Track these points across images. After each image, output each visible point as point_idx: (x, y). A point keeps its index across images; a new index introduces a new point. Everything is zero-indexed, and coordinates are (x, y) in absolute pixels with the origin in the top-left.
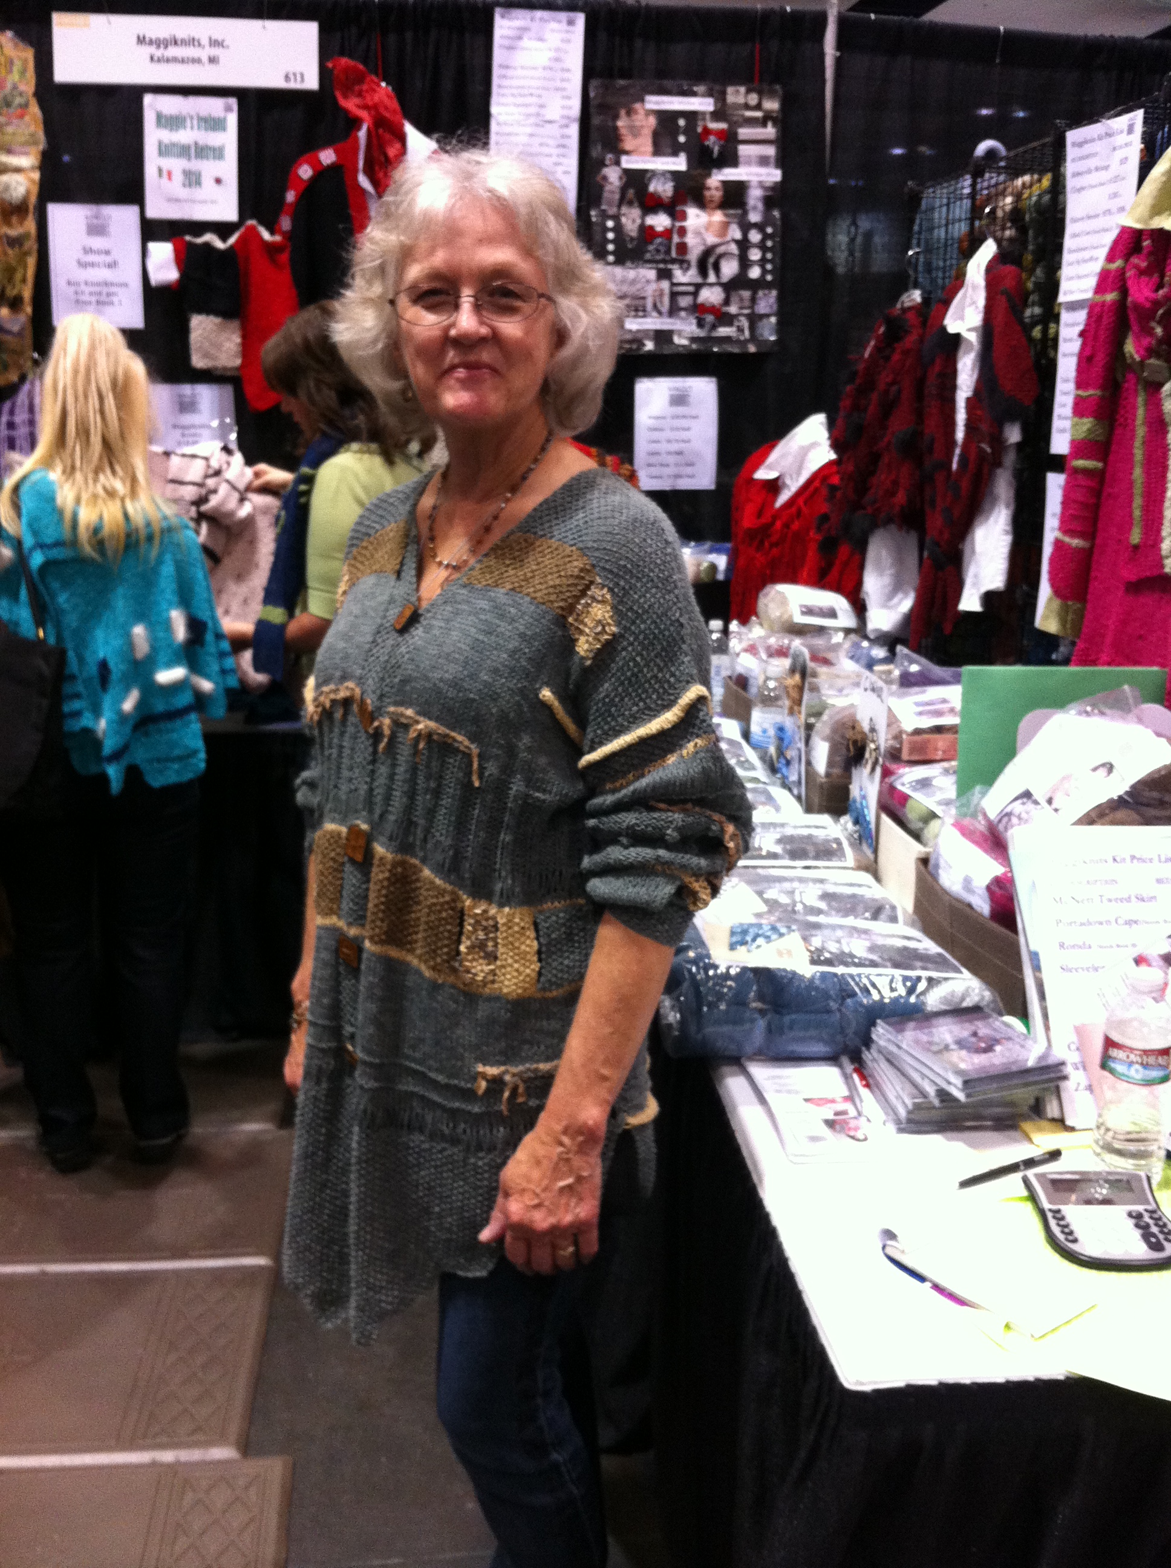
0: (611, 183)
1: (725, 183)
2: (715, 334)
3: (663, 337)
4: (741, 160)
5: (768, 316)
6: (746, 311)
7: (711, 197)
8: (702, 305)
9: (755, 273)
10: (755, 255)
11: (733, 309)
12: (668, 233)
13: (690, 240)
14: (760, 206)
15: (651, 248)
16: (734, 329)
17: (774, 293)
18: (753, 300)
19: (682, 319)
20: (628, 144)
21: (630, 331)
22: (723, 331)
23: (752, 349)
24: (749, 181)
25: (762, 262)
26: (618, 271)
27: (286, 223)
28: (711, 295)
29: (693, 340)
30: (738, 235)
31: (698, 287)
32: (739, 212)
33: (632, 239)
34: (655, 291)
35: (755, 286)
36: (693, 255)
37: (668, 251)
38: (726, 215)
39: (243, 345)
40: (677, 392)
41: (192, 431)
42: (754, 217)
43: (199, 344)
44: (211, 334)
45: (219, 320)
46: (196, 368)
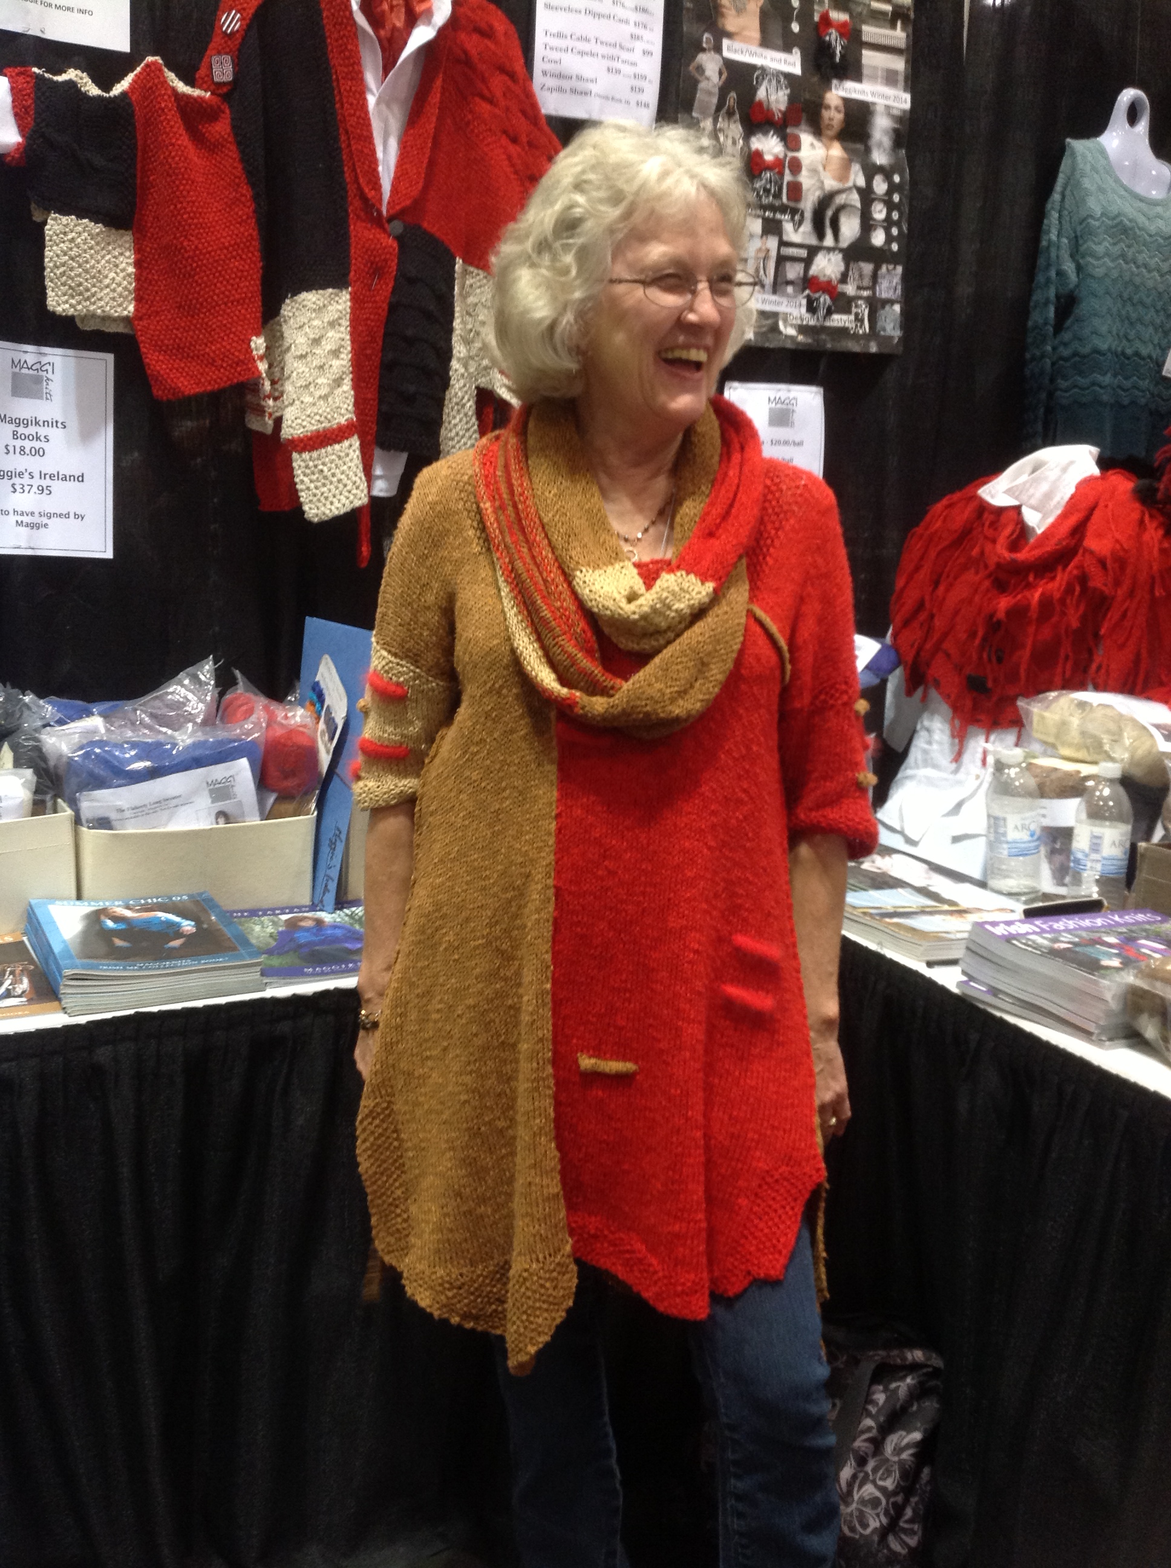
0: (708, 79)
1: (846, 101)
2: (828, 324)
3: (766, 322)
4: (865, 71)
5: (891, 302)
6: (865, 293)
7: (831, 119)
8: (815, 278)
9: (878, 238)
10: (879, 212)
11: (850, 289)
12: (778, 165)
13: (805, 180)
14: (887, 142)
15: (757, 184)
16: (852, 317)
17: (899, 269)
18: (875, 277)
19: (788, 296)
20: (731, 23)
22: (839, 320)
23: (873, 348)
24: (874, 104)
25: (888, 223)
27: (223, 69)
28: (827, 266)
29: (802, 329)
30: (861, 182)
32: (860, 147)
34: (760, 250)
35: (879, 257)
36: (808, 204)
37: (778, 195)
38: (845, 149)
39: (138, 278)
40: (779, 406)
41: (32, 430)
42: (880, 158)
43: (62, 269)
44: (85, 251)
45: (98, 228)
46: (54, 313)
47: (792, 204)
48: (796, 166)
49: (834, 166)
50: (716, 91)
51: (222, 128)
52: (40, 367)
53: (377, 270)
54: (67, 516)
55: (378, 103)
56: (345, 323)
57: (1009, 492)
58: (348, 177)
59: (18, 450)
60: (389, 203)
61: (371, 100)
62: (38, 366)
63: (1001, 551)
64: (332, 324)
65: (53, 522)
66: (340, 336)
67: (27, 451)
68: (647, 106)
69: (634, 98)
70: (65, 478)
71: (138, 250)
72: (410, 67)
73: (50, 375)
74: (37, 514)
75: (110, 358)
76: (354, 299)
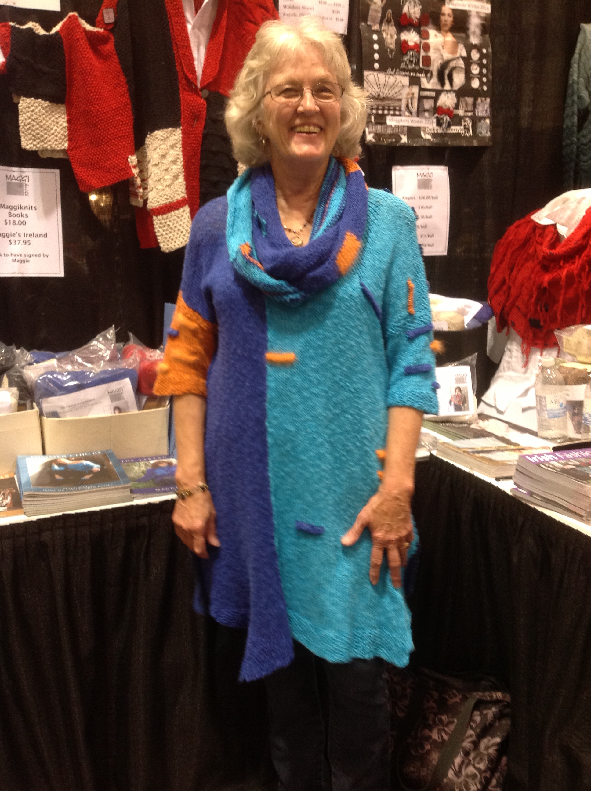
0: (375, 3)
1: (454, 11)
2: (449, 131)
3: (413, 132)
5: (484, 118)
6: (469, 114)
7: (446, 21)
8: (440, 107)
9: (475, 84)
10: (475, 70)
11: (461, 112)
12: (417, 47)
13: (432, 54)
14: (478, 31)
15: (405, 59)
16: (462, 127)
17: (488, 100)
18: (474, 105)
19: (426, 118)
21: (391, 126)
22: (455, 129)
23: (475, 143)
24: (470, 11)
25: (481, 74)
26: (382, 76)
27: (109, 16)
28: (447, 100)
29: (434, 135)
30: (464, 54)
31: (438, 93)
32: (463, 35)
33: (391, 51)
34: (408, 94)
35: (476, 94)
36: (435, 67)
37: (417, 63)
38: (454, 37)
39: (69, 129)
40: (423, 178)
41: (19, 212)
42: (474, 40)
43: (28, 126)
44: (40, 116)
45: (47, 103)
46: (25, 150)
47: (425, 68)
48: (427, 48)
49: (449, 46)
50: (380, 10)
51: (110, 47)
52: (22, 178)
53: (196, 117)
54: (39, 255)
55: (193, 28)
56: (179, 145)
57: (548, 216)
58: (178, 68)
59: (12, 222)
60: (201, 81)
61: (189, 27)
62: (20, 178)
63: (545, 250)
64: (172, 147)
65: (32, 259)
66: (177, 153)
67: (17, 222)
68: (342, 20)
69: (335, 16)
70: (37, 236)
71: (69, 114)
72: (210, 8)
73: (27, 183)
74: (23, 255)
75: (57, 171)
76: (184, 133)
